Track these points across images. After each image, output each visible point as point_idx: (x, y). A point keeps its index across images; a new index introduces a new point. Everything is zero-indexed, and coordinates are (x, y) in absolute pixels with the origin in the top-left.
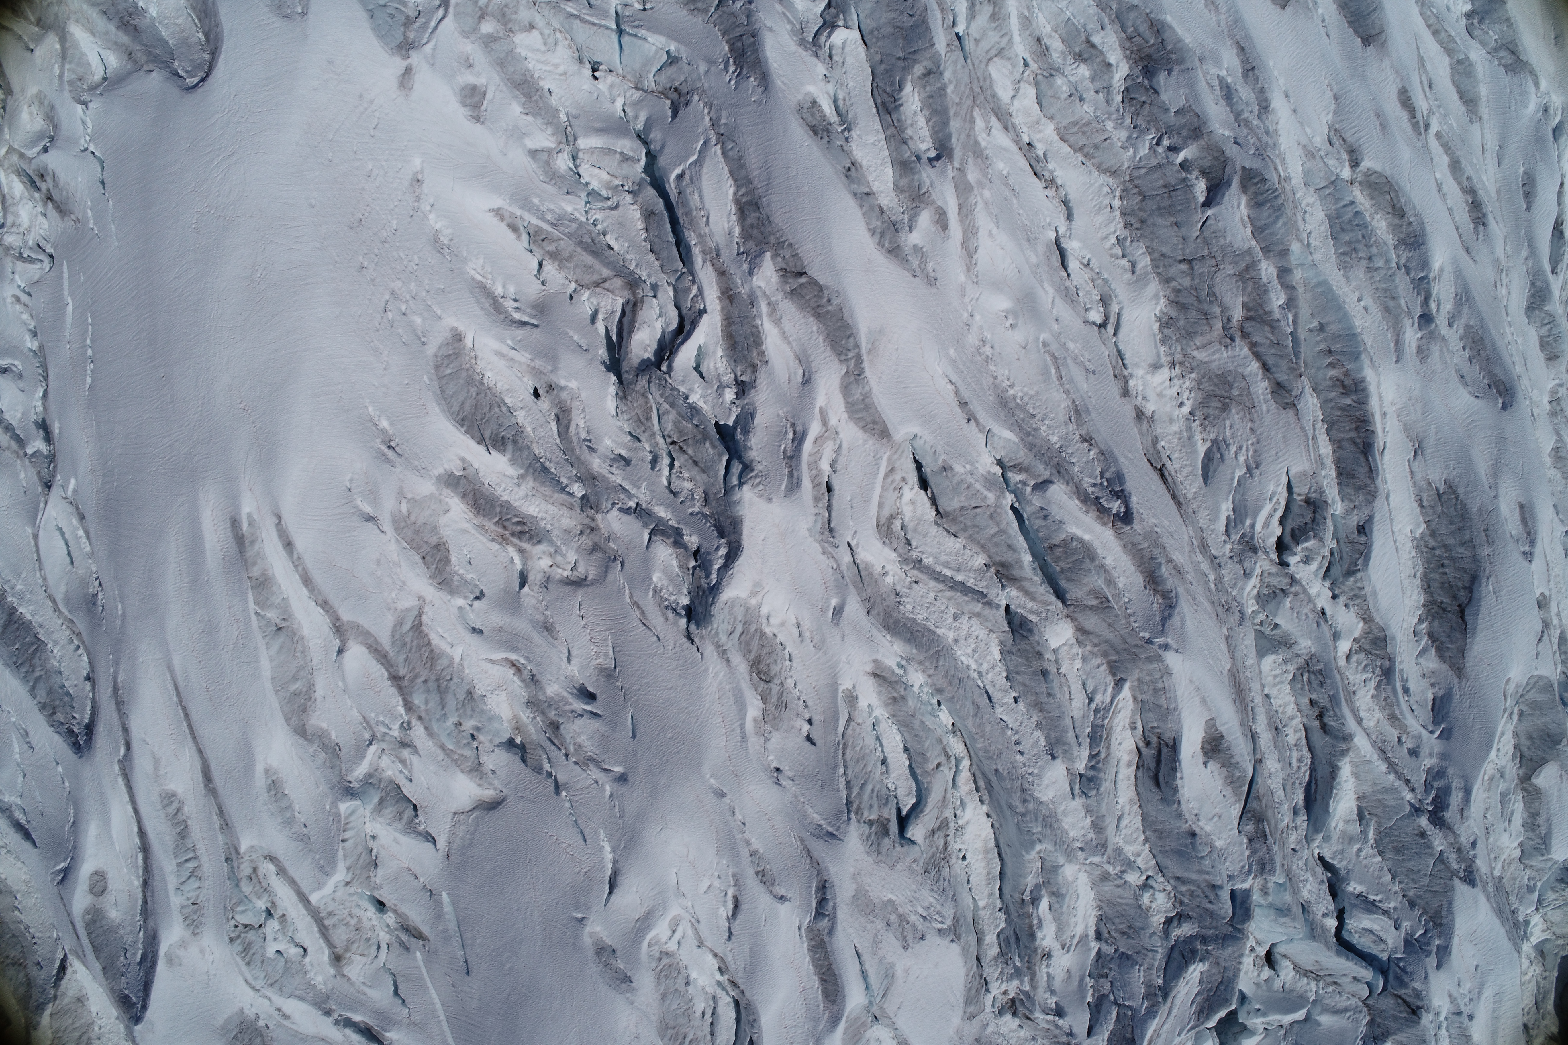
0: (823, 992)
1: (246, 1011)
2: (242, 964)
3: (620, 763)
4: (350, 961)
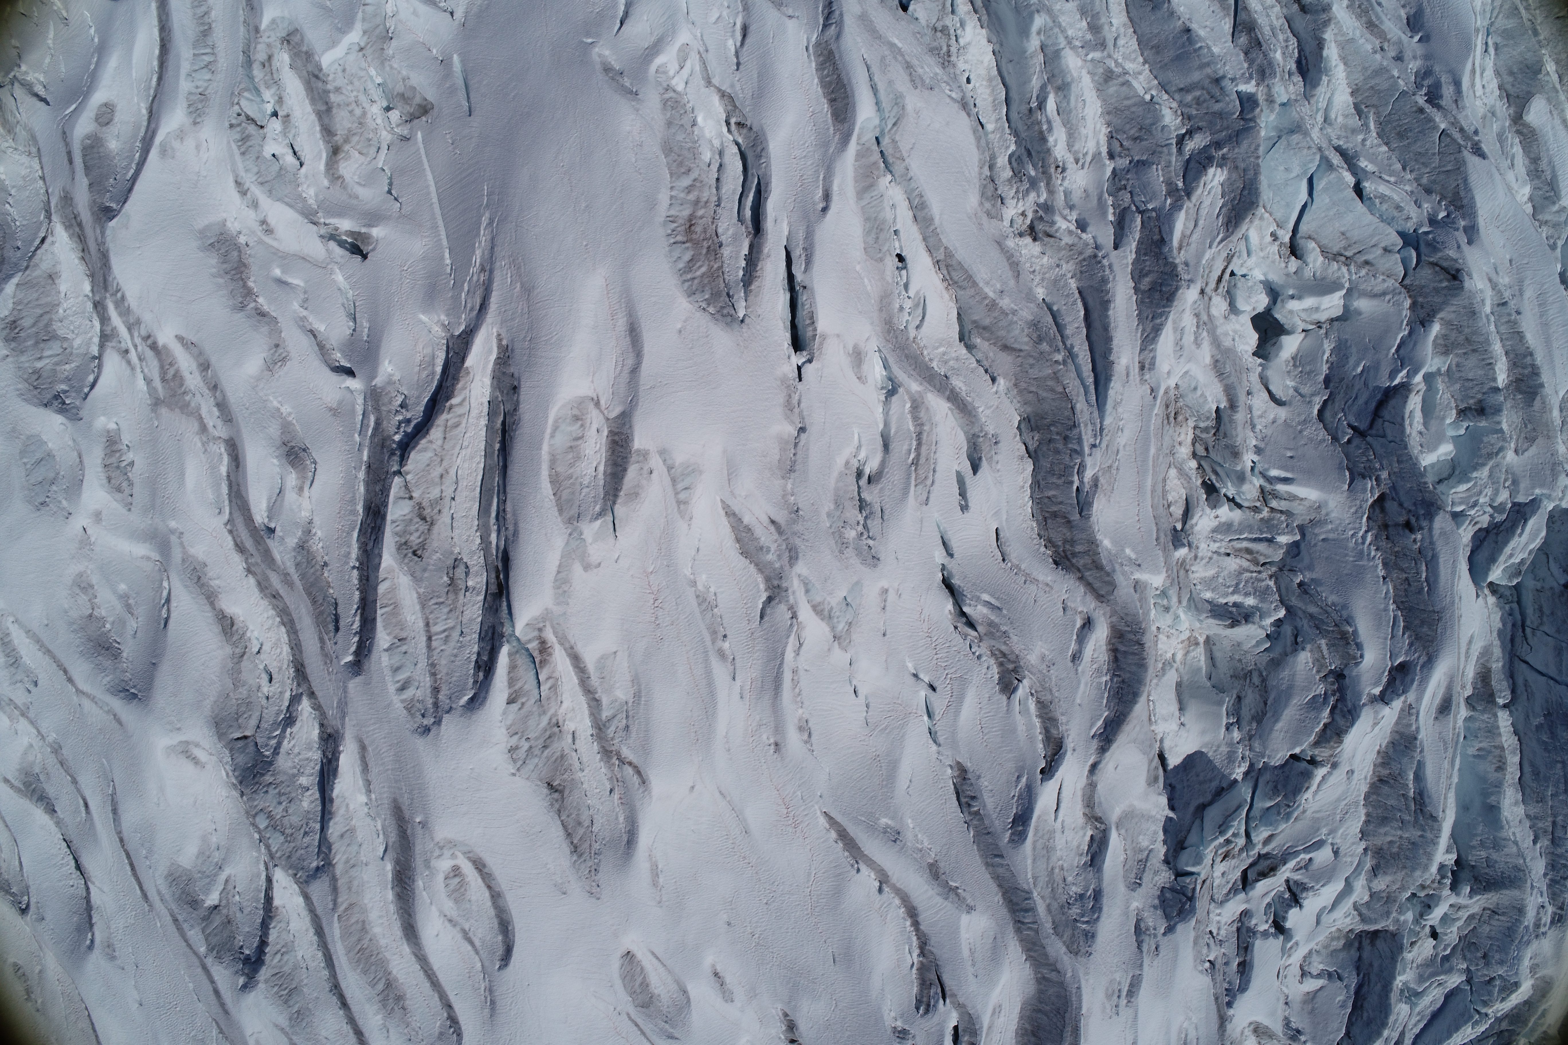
0: (833, 114)
1: (229, 224)
2: (236, 152)
4: (348, 158)
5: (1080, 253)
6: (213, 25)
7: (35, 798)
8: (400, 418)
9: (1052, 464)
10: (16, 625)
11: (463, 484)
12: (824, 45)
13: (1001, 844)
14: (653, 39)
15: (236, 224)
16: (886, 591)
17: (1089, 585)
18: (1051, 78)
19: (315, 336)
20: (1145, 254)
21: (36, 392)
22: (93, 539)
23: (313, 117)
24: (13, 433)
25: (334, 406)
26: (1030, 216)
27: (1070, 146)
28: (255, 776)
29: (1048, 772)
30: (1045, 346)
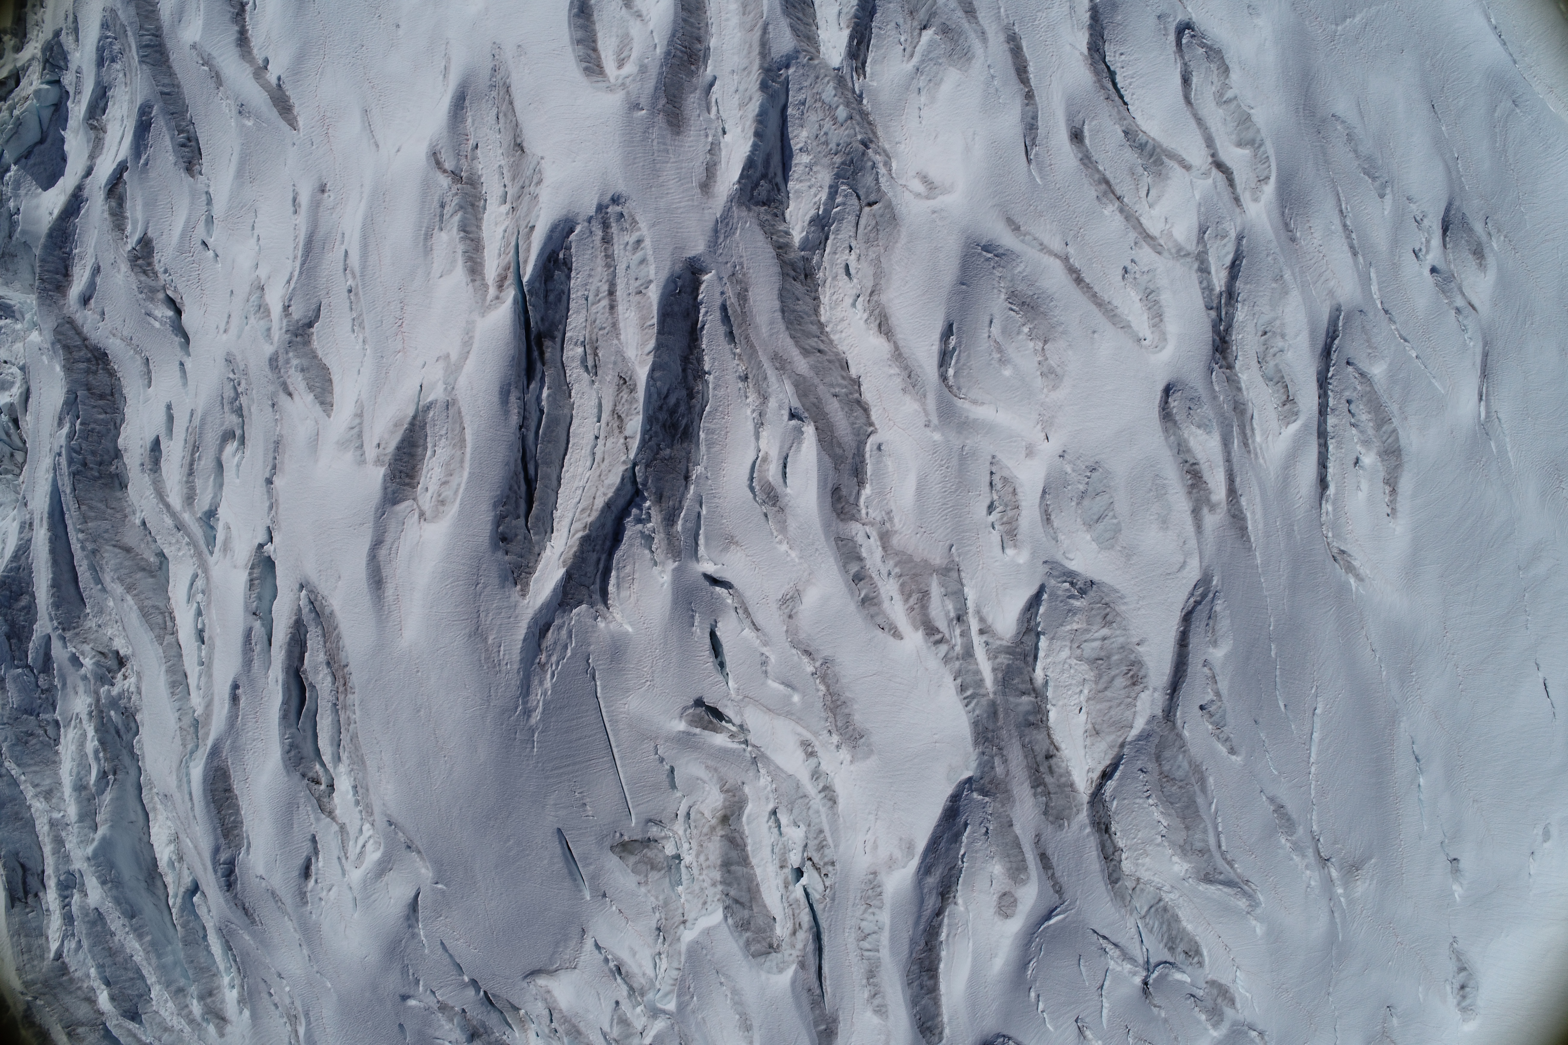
0: (228, 777)
1: (848, 757)
2: (827, 833)
3: (410, 1007)
4: (714, 810)
5: (77, 634)
6: (864, 981)
7: (1149, 147)
8: (650, 525)
9: (100, 443)
10: (1141, 335)
11: (587, 451)
12: (233, 845)
13: (161, 104)
14: (385, 879)
15: (842, 757)
16: (225, 331)
17: (78, 332)
18: (91, 799)
19: (754, 624)
20: (24, 627)
21: (1107, 599)
22: (1039, 427)
23: (754, 861)
24: (1129, 553)
25: (733, 547)
26: (120, 676)
27: (84, 735)
28: (852, 161)
29: (122, 168)
30: (90, 546)
